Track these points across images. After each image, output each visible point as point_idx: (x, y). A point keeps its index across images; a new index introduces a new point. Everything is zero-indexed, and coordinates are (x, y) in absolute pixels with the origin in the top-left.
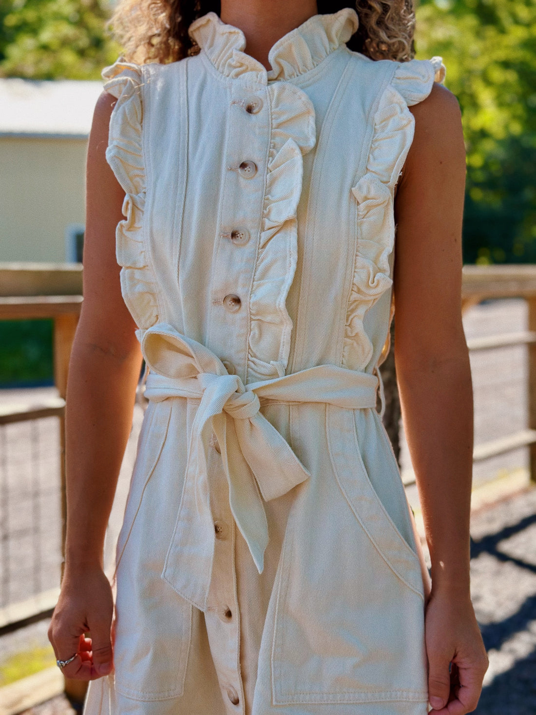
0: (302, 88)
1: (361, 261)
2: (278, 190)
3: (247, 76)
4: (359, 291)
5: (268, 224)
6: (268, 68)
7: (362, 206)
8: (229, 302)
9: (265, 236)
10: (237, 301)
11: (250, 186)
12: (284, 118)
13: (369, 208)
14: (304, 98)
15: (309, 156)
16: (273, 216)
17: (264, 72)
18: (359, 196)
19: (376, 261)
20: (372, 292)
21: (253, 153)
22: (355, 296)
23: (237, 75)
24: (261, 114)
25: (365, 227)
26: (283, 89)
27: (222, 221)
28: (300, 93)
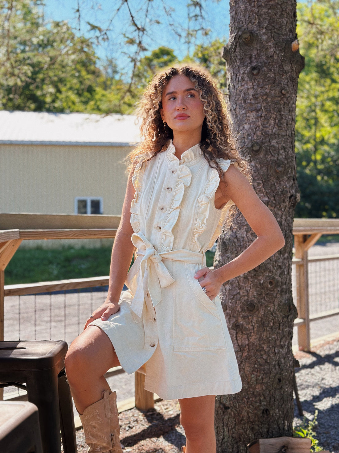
0: (188, 167)
1: (198, 220)
2: (177, 198)
3: (174, 161)
4: (197, 229)
5: (172, 207)
6: (180, 159)
7: (200, 204)
8: (158, 228)
9: (171, 210)
10: (160, 228)
11: (169, 195)
12: (182, 176)
13: (202, 205)
14: (189, 170)
15: (187, 189)
16: (174, 205)
17: (179, 161)
18: (200, 201)
19: (203, 221)
20: (201, 230)
21: (172, 185)
22: (195, 230)
23: (172, 161)
24: (176, 174)
25: (200, 210)
26: (183, 167)
27: (160, 204)
28: (188, 169)
